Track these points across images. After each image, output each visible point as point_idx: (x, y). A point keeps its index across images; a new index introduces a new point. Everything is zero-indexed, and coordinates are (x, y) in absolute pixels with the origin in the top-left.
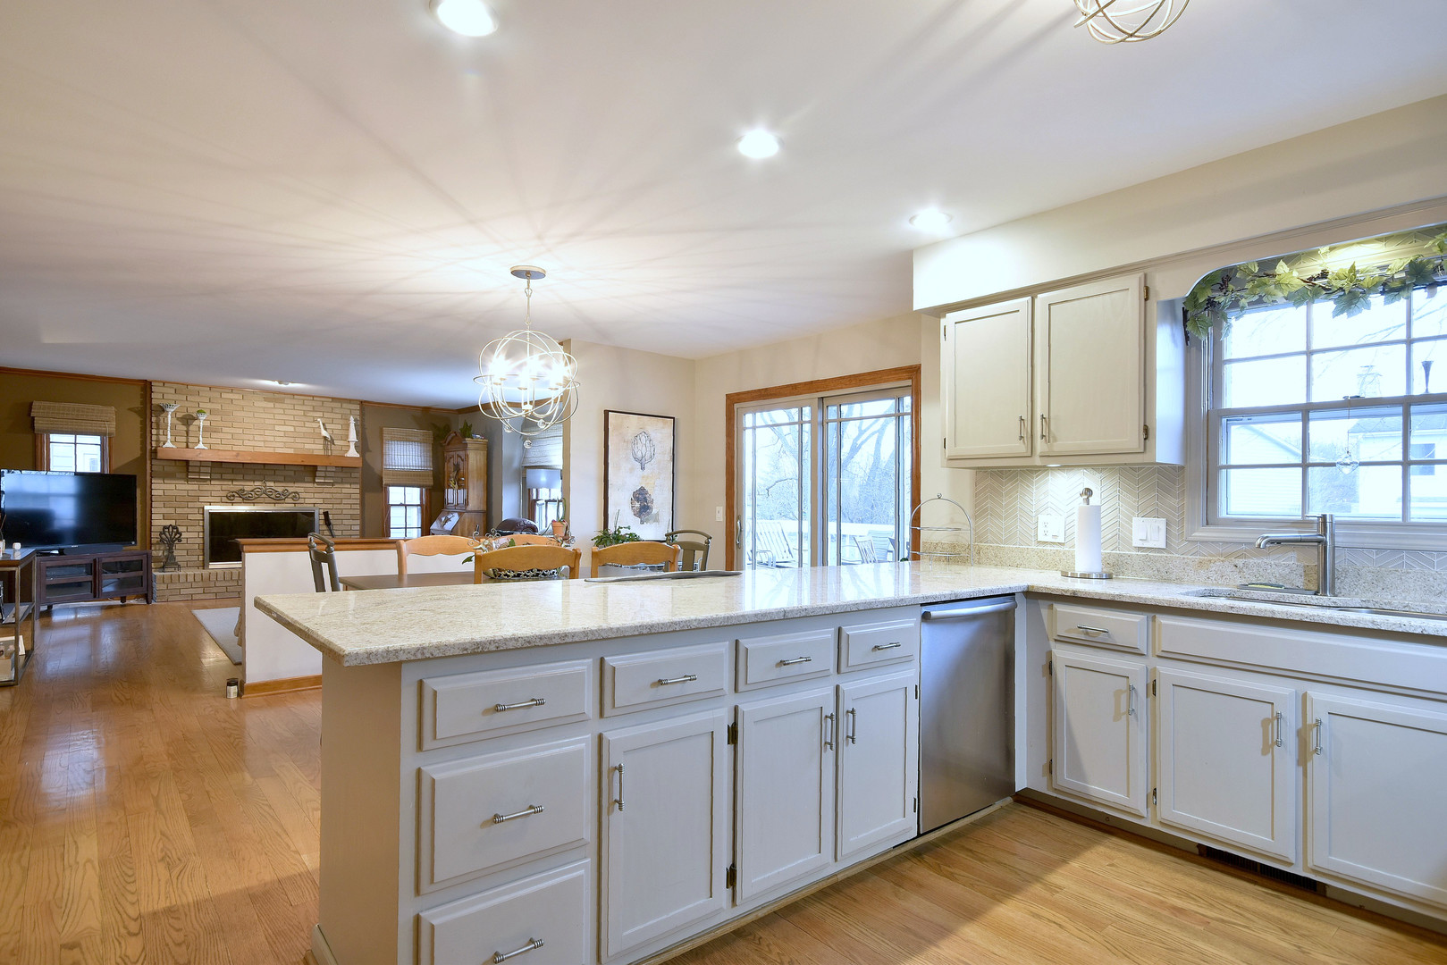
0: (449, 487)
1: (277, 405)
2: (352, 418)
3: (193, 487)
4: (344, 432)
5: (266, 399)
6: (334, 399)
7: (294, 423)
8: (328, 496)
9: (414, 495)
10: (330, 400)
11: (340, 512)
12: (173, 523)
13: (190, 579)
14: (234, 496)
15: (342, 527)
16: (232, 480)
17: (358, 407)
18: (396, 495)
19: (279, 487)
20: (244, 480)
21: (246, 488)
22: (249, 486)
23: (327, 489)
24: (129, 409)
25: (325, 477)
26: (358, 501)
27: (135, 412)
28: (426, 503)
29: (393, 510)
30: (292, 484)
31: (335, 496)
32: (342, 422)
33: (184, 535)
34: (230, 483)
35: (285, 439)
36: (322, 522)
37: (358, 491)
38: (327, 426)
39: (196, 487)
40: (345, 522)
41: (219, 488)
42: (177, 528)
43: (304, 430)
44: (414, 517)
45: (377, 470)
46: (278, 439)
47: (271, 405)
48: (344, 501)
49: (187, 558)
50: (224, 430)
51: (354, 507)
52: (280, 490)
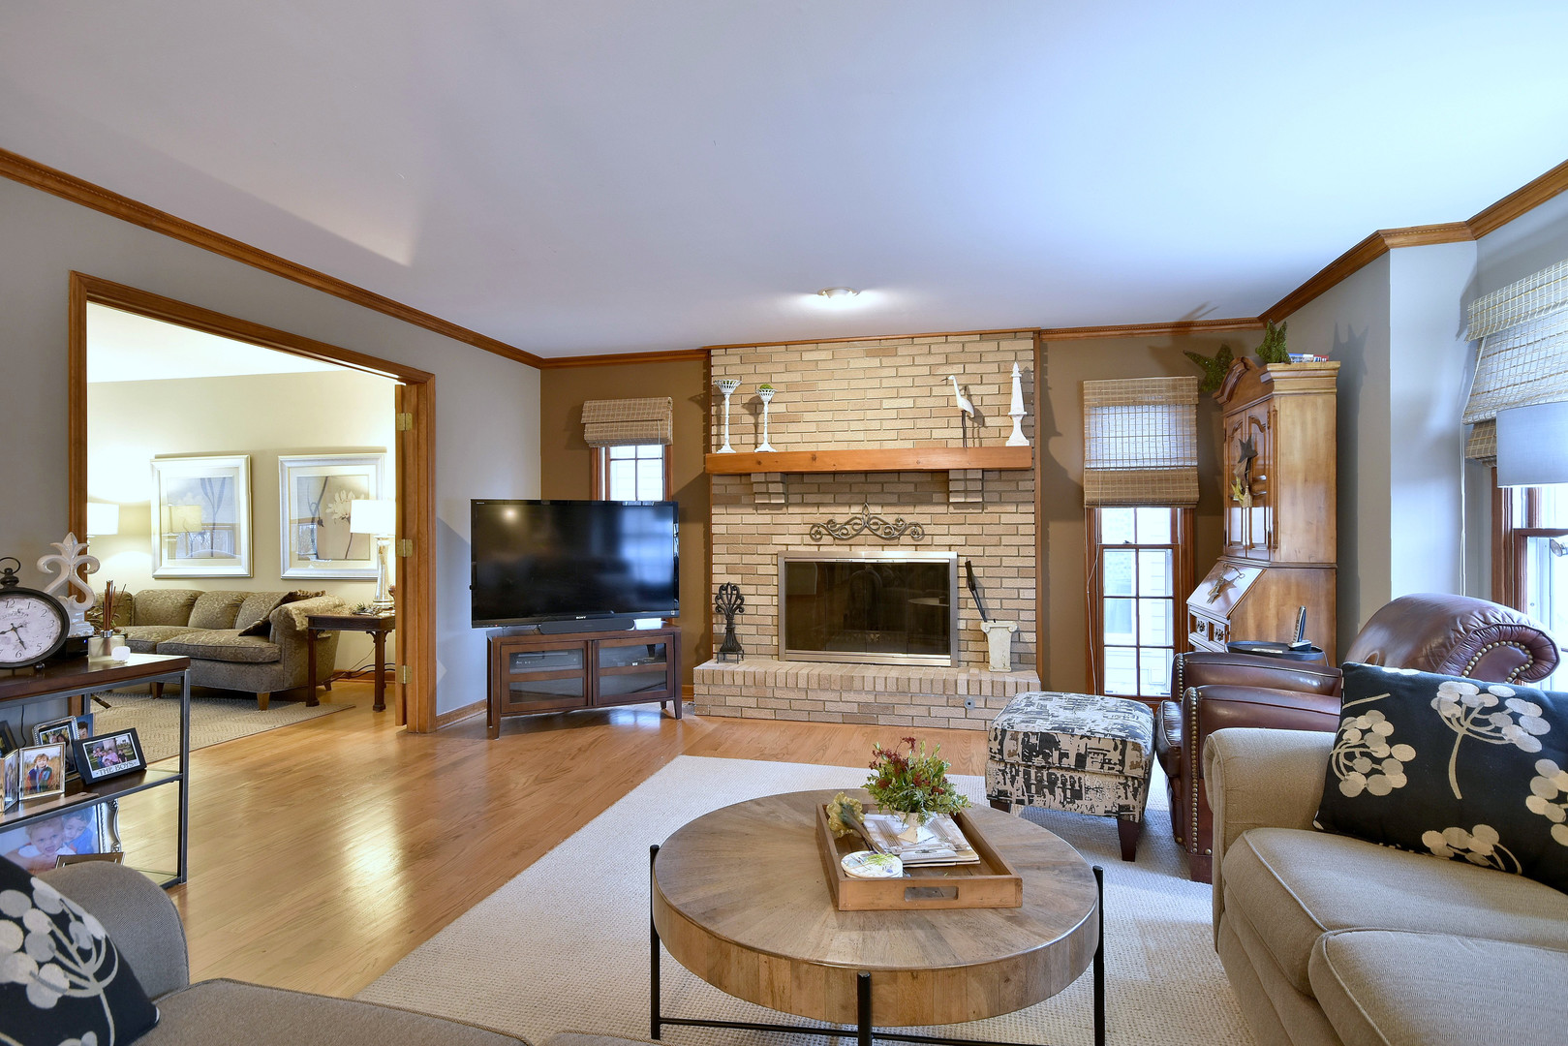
0: (1237, 504)
1: (886, 361)
2: (1016, 368)
3: (763, 518)
4: (1001, 400)
5: (870, 354)
6: (984, 335)
7: (914, 392)
8: (976, 530)
9: (1157, 524)
10: (978, 337)
11: (996, 562)
12: (734, 579)
13: (739, 681)
14: (820, 533)
15: (1001, 593)
16: (818, 505)
17: (1030, 344)
18: (1114, 524)
19: (888, 515)
20: (836, 504)
21: (840, 519)
22: (842, 514)
23: (974, 516)
24: (691, 399)
25: (966, 492)
26: (1032, 540)
27: (697, 402)
28: (1185, 542)
29: (1109, 557)
30: (910, 509)
31: (987, 529)
32: (999, 379)
33: (748, 600)
34: (814, 510)
35: (898, 424)
36: (963, 583)
37: (1031, 519)
38: (973, 390)
39: (767, 519)
40: (1007, 583)
41: (798, 519)
42: (737, 590)
43: (931, 402)
44: (1157, 573)
45: (1073, 475)
46: (887, 425)
47: (876, 362)
48: (1005, 540)
49: (757, 639)
50: (808, 416)
51: (1024, 551)
52: (891, 520)
